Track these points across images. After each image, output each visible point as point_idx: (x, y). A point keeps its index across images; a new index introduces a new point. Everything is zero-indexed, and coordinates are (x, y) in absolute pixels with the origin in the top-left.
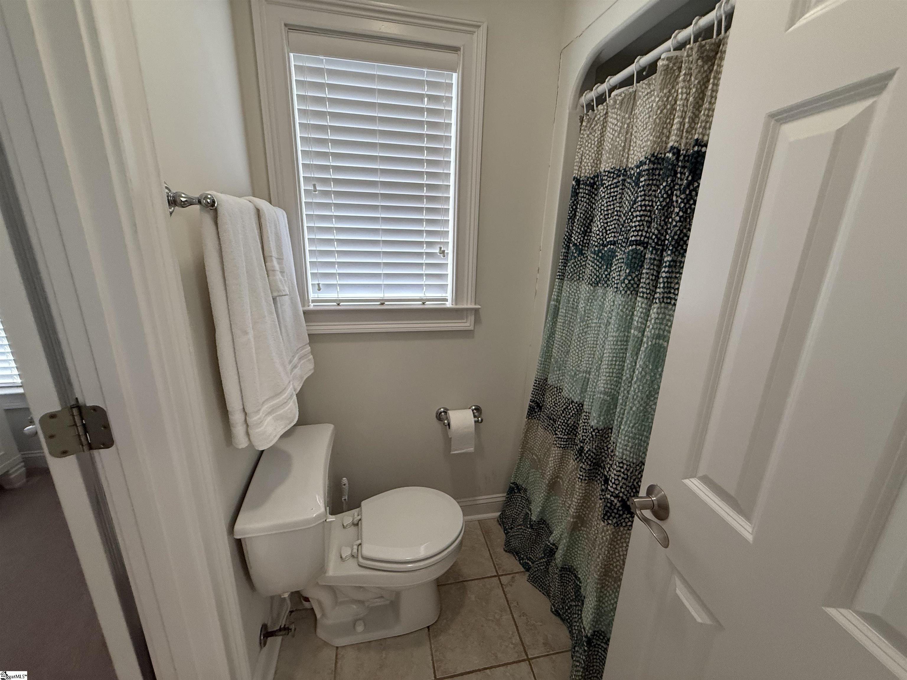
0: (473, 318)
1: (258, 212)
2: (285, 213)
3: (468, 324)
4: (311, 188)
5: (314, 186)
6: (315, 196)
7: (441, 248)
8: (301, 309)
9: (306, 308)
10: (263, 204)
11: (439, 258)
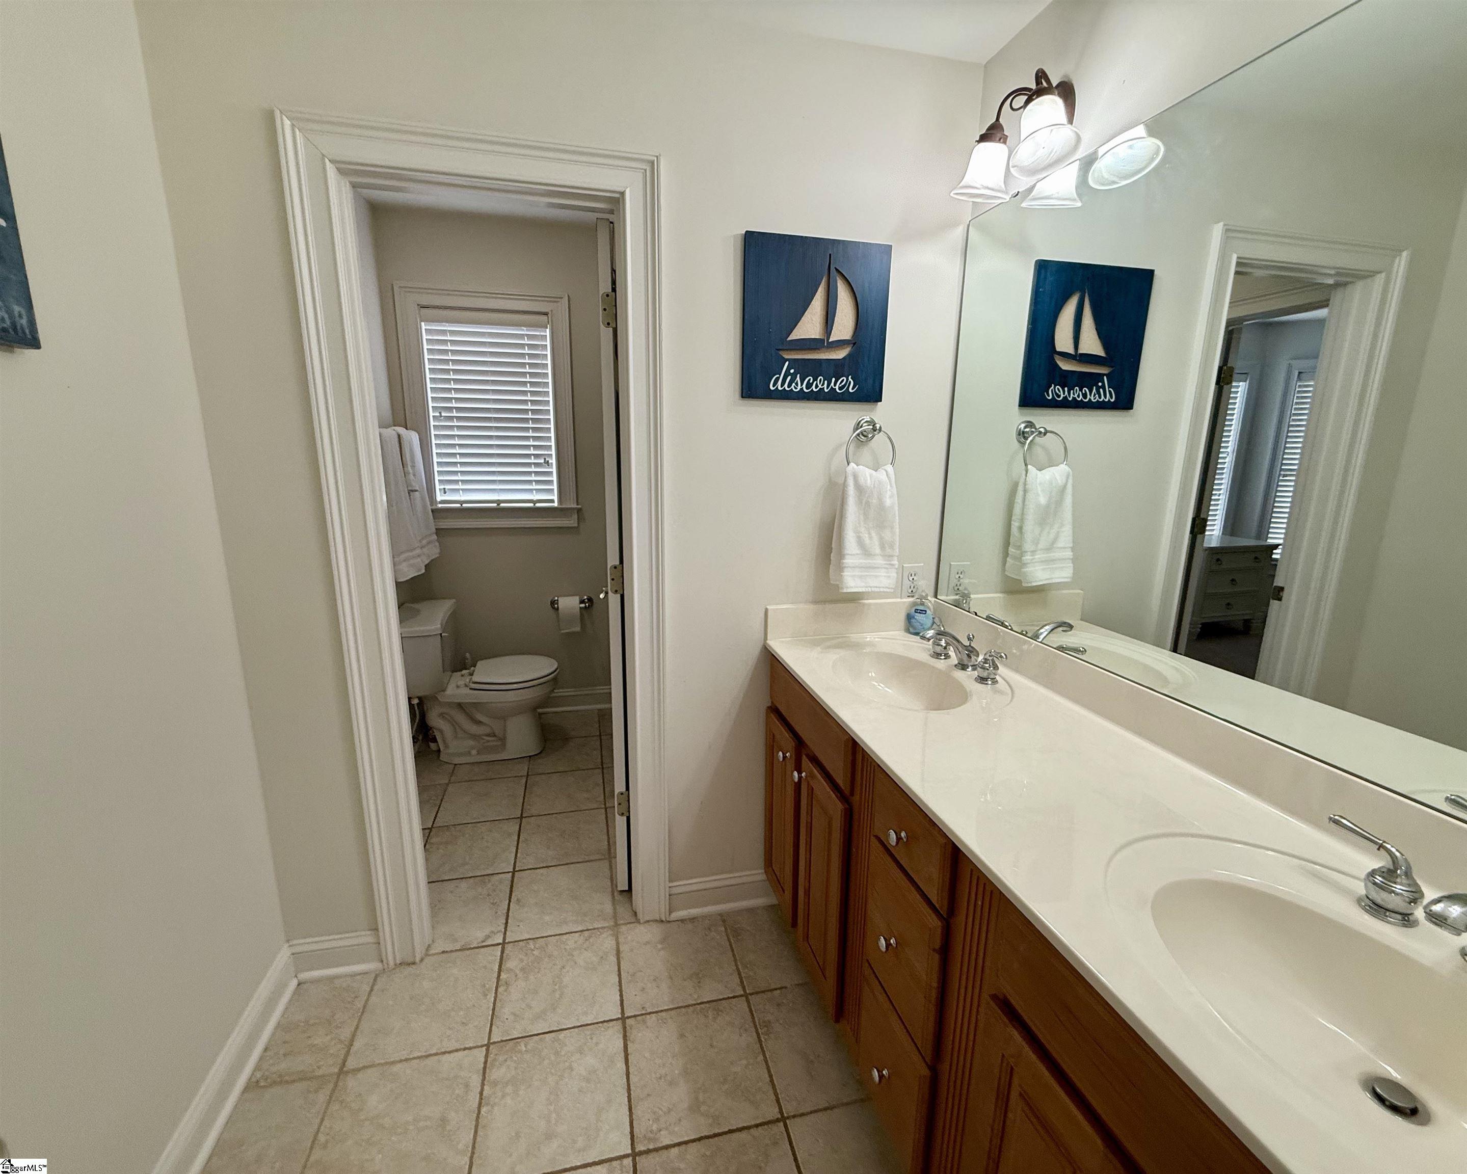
0: (576, 516)
1: (399, 436)
2: (417, 435)
3: (572, 522)
4: (438, 414)
5: (440, 413)
6: (441, 421)
7: (545, 459)
8: (430, 508)
9: (434, 507)
10: (401, 430)
11: (545, 467)
